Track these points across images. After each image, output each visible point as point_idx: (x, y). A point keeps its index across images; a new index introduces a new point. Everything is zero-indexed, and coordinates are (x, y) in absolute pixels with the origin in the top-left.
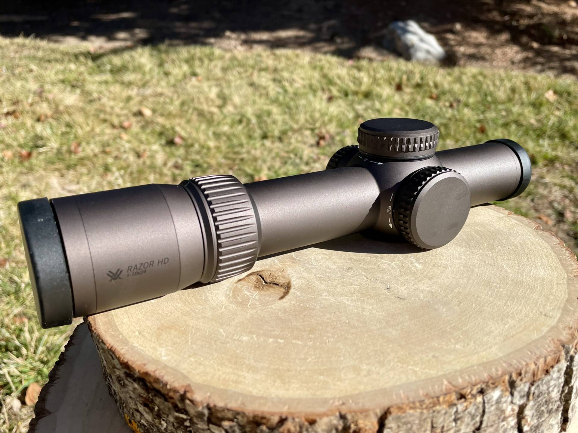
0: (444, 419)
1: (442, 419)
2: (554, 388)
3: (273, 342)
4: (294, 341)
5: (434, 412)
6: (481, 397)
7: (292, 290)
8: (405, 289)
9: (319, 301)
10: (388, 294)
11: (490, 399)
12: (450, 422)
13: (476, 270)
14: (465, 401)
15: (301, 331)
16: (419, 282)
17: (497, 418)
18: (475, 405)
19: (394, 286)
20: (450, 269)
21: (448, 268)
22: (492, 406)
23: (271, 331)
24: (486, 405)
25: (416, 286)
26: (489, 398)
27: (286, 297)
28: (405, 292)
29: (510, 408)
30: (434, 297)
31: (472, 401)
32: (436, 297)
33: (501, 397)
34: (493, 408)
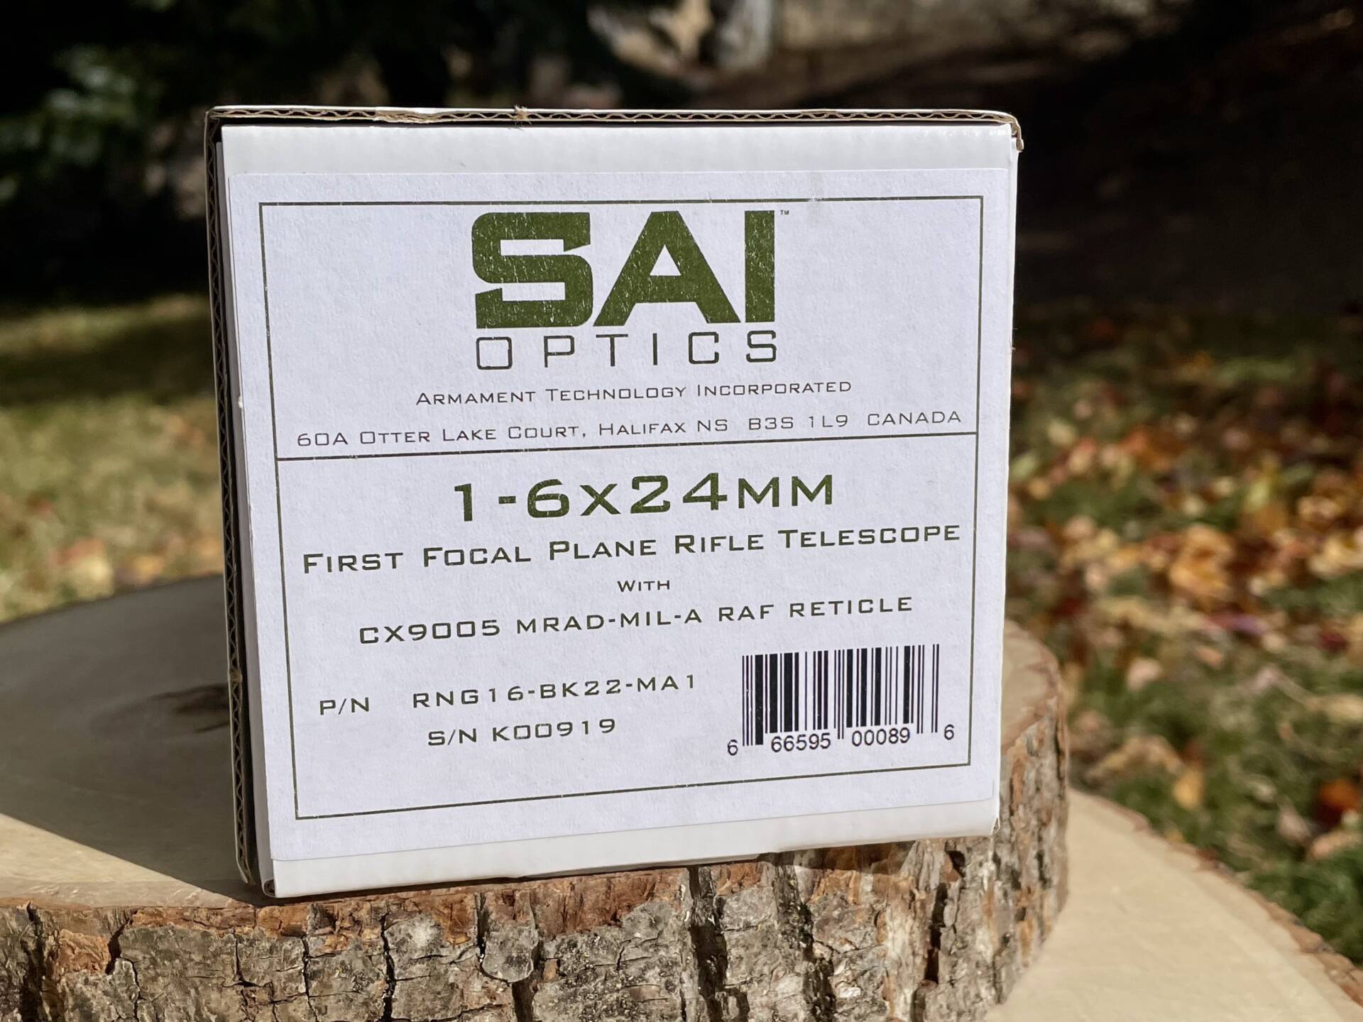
0: (271, 965)
1: (265, 965)
2: (644, 970)
5: (240, 940)
6: (378, 930)
11: (403, 942)
12: (290, 978)
14: (331, 933)
17: (438, 1004)
18: (358, 948)
22: (412, 962)
24: (395, 957)
26: (400, 937)
29: (477, 985)
31: (352, 935)
33: (436, 943)
34: (418, 970)
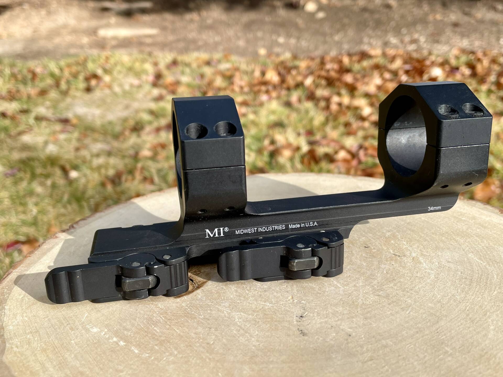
3: (114, 342)
4: (133, 348)
7: (199, 291)
8: (321, 323)
9: (211, 310)
10: (295, 323)
13: (442, 323)
15: (153, 338)
16: (348, 318)
19: (312, 315)
20: (408, 312)
21: (407, 311)
23: (126, 329)
25: (339, 323)
27: (184, 296)
28: (318, 326)
30: (346, 342)
32: (348, 343)
